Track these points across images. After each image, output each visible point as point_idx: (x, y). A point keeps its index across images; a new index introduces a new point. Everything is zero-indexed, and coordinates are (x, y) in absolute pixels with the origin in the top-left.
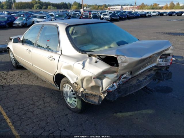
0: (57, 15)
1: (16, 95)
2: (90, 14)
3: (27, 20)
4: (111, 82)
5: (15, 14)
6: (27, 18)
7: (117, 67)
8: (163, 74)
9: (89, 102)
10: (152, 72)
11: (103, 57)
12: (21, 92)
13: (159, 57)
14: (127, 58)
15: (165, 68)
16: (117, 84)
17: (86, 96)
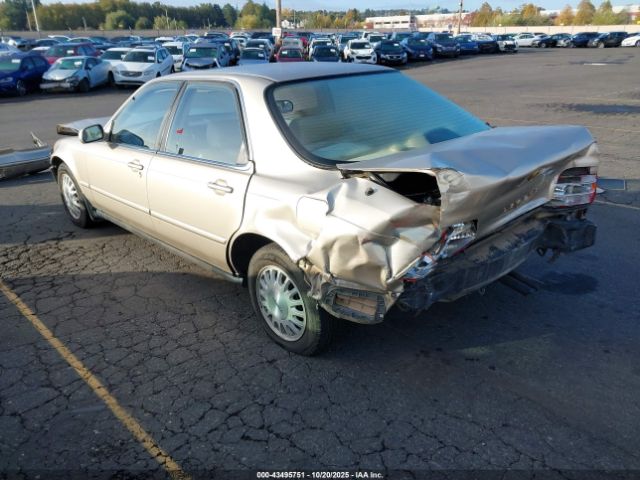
0: (194, 50)
1: (102, 310)
2: (305, 45)
3: (90, 69)
4: (416, 250)
5: (46, 48)
6: (88, 61)
7: (434, 207)
8: (570, 231)
9: (346, 318)
10: (536, 225)
11: (392, 178)
12: (114, 299)
13: (556, 178)
14: (466, 177)
15: (574, 214)
16: (435, 258)
17: (336, 297)
